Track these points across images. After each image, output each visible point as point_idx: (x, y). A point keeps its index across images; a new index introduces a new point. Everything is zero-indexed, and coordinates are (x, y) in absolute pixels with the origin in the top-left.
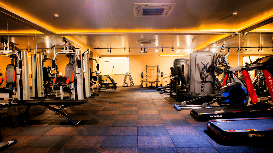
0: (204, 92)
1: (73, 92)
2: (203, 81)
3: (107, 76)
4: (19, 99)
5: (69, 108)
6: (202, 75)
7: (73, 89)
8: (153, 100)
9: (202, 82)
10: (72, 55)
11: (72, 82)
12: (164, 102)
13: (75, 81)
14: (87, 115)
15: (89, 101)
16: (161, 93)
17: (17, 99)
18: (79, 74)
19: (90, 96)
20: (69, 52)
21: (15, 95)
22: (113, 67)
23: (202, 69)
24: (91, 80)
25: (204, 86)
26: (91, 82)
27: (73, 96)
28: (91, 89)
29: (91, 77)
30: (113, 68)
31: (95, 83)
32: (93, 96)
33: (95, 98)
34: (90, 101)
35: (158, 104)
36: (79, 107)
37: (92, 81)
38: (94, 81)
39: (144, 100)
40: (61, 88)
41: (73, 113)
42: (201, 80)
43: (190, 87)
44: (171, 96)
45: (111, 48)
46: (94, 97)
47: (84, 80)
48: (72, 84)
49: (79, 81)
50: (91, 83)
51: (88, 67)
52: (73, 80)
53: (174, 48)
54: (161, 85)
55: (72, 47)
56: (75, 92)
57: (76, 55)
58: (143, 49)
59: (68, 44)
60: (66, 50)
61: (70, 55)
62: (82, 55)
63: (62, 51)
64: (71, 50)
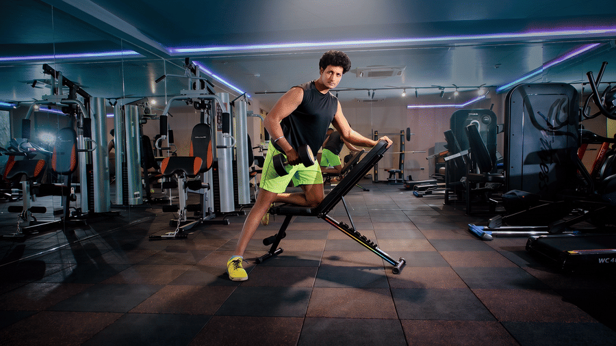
1: (210, 193)
2: (545, 162)
4: (85, 210)
7: (208, 187)
9: (541, 165)
10: (206, 102)
11: (206, 170)
12: (433, 216)
13: (215, 165)
16: (420, 196)
17: (80, 209)
18: (226, 147)
19: (249, 203)
20: (199, 96)
21: (75, 200)
24: (250, 164)
25: (547, 177)
26: (251, 170)
27: (210, 204)
28: (251, 185)
29: (251, 157)
37: (253, 168)
38: (257, 168)
40: (181, 182)
42: (539, 161)
43: (507, 178)
44: (448, 202)
47: (235, 163)
48: (207, 173)
50: (250, 172)
51: (244, 134)
52: (209, 164)
53: (444, 88)
54: (410, 178)
55: (206, 84)
56: (214, 192)
57: (216, 102)
58: (371, 92)
59: (198, 74)
60: (193, 90)
61: (203, 102)
62: (230, 104)
63: (183, 92)
64: (205, 91)
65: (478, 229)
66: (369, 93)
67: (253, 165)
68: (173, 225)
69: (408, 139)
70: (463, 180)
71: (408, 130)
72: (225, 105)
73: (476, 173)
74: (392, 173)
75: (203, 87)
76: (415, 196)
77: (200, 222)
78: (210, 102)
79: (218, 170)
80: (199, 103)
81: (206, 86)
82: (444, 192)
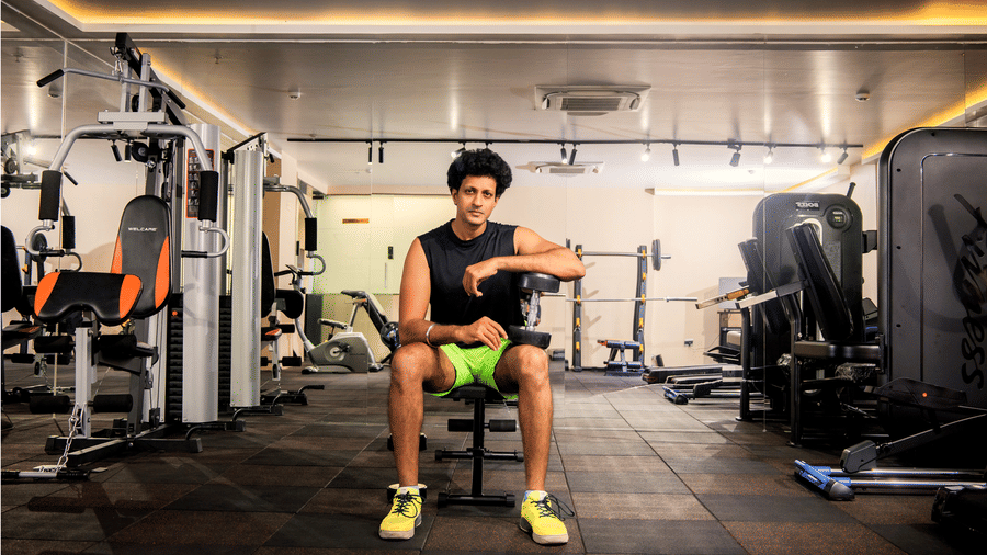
0: (980, 385)
1: (157, 371)
2: (973, 314)
3: (354, 295)
5: (124, 471)
6: (967, 276)
7: (153, 353)
8: (647, 436)
9: (965, 321)
10: (164, 144)
11: (153, 311)
12: (712, 447)
13: (175, 300)
14: (238, 510)
15: (248, 430)
16: (682, 401)
18: (204, 255)
19: (258, 404)
20: (144, 127)
22: (391, 250)
23: (967, 241)
24: (265, 311)
25: (979, 350)
26: (267, 324)
27: (155, 398)
28: (265, 362)
29: (269, 294)
30: (391, 257)
31: (288, 329)
32: (269, 405)
33: (285, 415)
34: (254, 429)
35: (685, 456)
36: (190, 461)
37: (273, 319)
38: (282, 318)
39: (586, 435)
40: (82, 337)
41: (143, 497)
42: (960, 312)
43: (887, 350)
44: (747, 416)
45: (382, 141)
46: (278, 412)
47: (226, 302)
48: (153, 319)
49: (199, 304)
50: (264, 330)
51: (254, 231)
52: (161, 295)
53: (741, 144)
54: (659, 361)
55: (166, 100)
56: (168, 372)
57: (188, 145)
58: (569, 148)
59: (145, 76)
60: (131, 113)
61: (154, 144)
62: (223, 155)
63: (103, 116)
64: (161, 116)
65: (819, 474)
66: (563, 151)
67: (272, 313)
68: (54, 449)
69: (657, 266)
70: (785, 360)
71: (656, 245)
72: (211, 154)
73: (815, 340)
74: (615, 348)
75: (156, 108)
76: (670, 400)
77: (125, 444)
78: (171, 144)
79: (180, 315)
80: (143, 145)
81: (164, 106)
82: (739, 392)
